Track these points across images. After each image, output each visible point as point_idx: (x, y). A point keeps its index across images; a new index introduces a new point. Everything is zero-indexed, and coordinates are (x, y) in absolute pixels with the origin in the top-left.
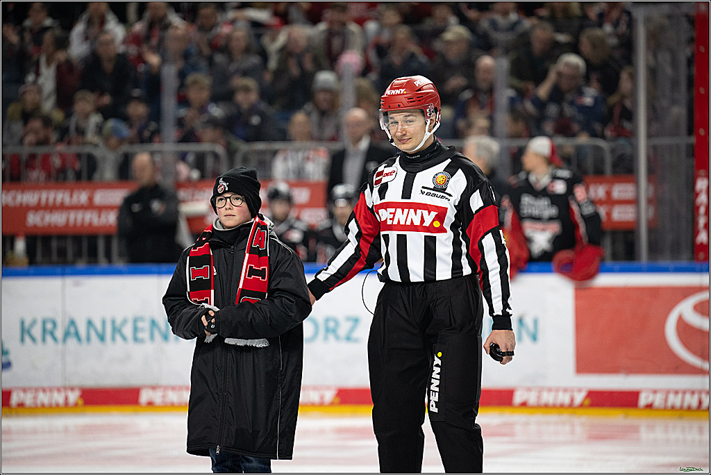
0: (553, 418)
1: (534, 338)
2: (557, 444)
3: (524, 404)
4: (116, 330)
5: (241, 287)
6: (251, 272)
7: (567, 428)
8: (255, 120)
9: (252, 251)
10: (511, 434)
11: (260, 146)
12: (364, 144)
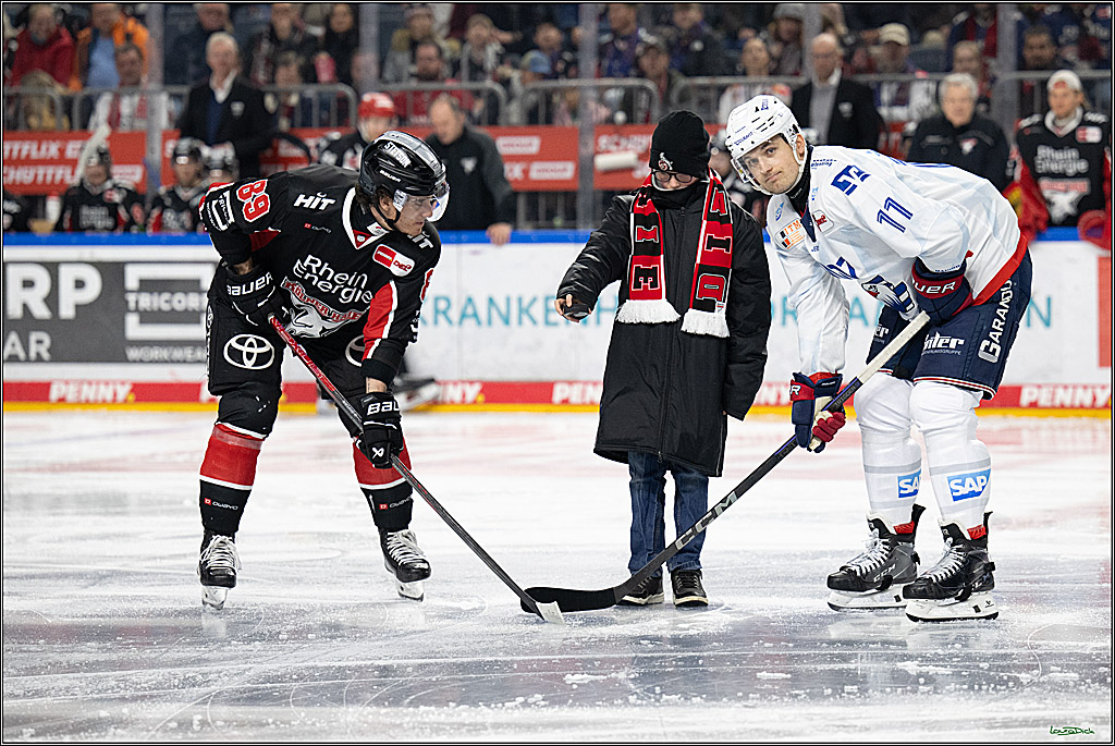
0: (1070, 421)
1: (1047, 323)
2: (1076, 453)
3: (1034, 405)
4: (524, 311)
5: (698, 261)
6: (711, 242)
7: (1088, 434)
8: (698, 46)
9: (710, 217)
10: (1018, 443)
11: (702, 81)
12: (834, 80)
